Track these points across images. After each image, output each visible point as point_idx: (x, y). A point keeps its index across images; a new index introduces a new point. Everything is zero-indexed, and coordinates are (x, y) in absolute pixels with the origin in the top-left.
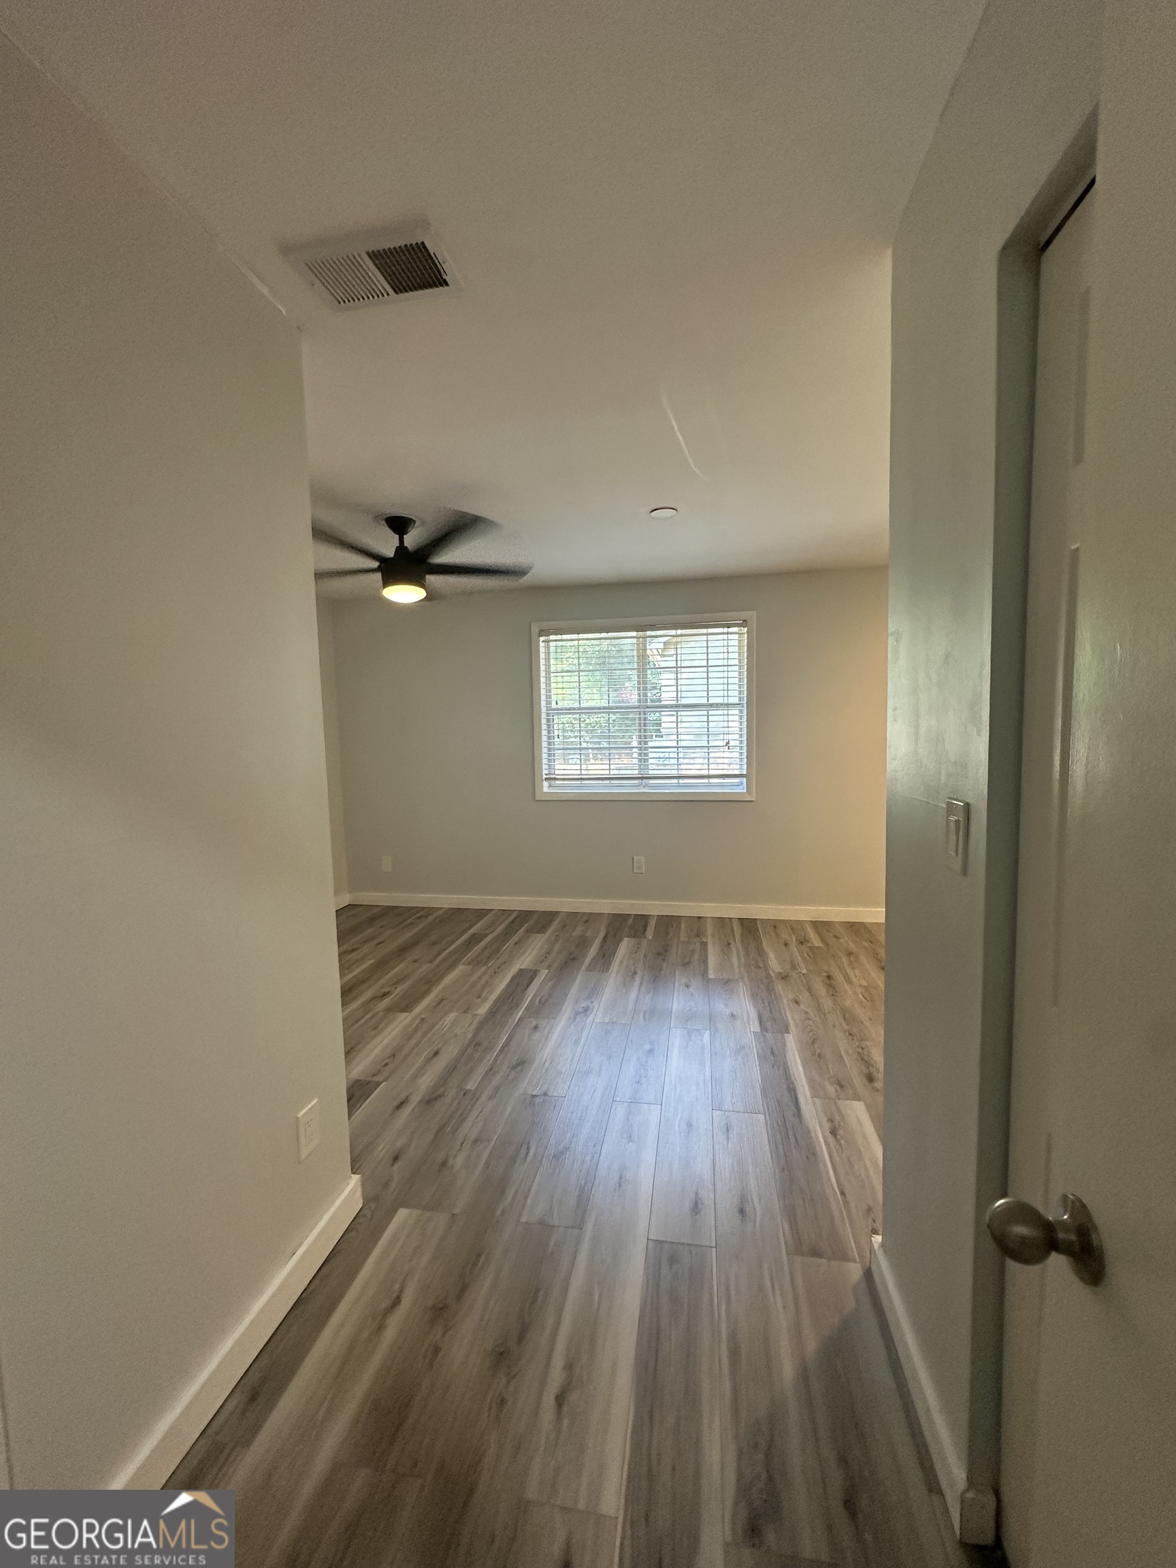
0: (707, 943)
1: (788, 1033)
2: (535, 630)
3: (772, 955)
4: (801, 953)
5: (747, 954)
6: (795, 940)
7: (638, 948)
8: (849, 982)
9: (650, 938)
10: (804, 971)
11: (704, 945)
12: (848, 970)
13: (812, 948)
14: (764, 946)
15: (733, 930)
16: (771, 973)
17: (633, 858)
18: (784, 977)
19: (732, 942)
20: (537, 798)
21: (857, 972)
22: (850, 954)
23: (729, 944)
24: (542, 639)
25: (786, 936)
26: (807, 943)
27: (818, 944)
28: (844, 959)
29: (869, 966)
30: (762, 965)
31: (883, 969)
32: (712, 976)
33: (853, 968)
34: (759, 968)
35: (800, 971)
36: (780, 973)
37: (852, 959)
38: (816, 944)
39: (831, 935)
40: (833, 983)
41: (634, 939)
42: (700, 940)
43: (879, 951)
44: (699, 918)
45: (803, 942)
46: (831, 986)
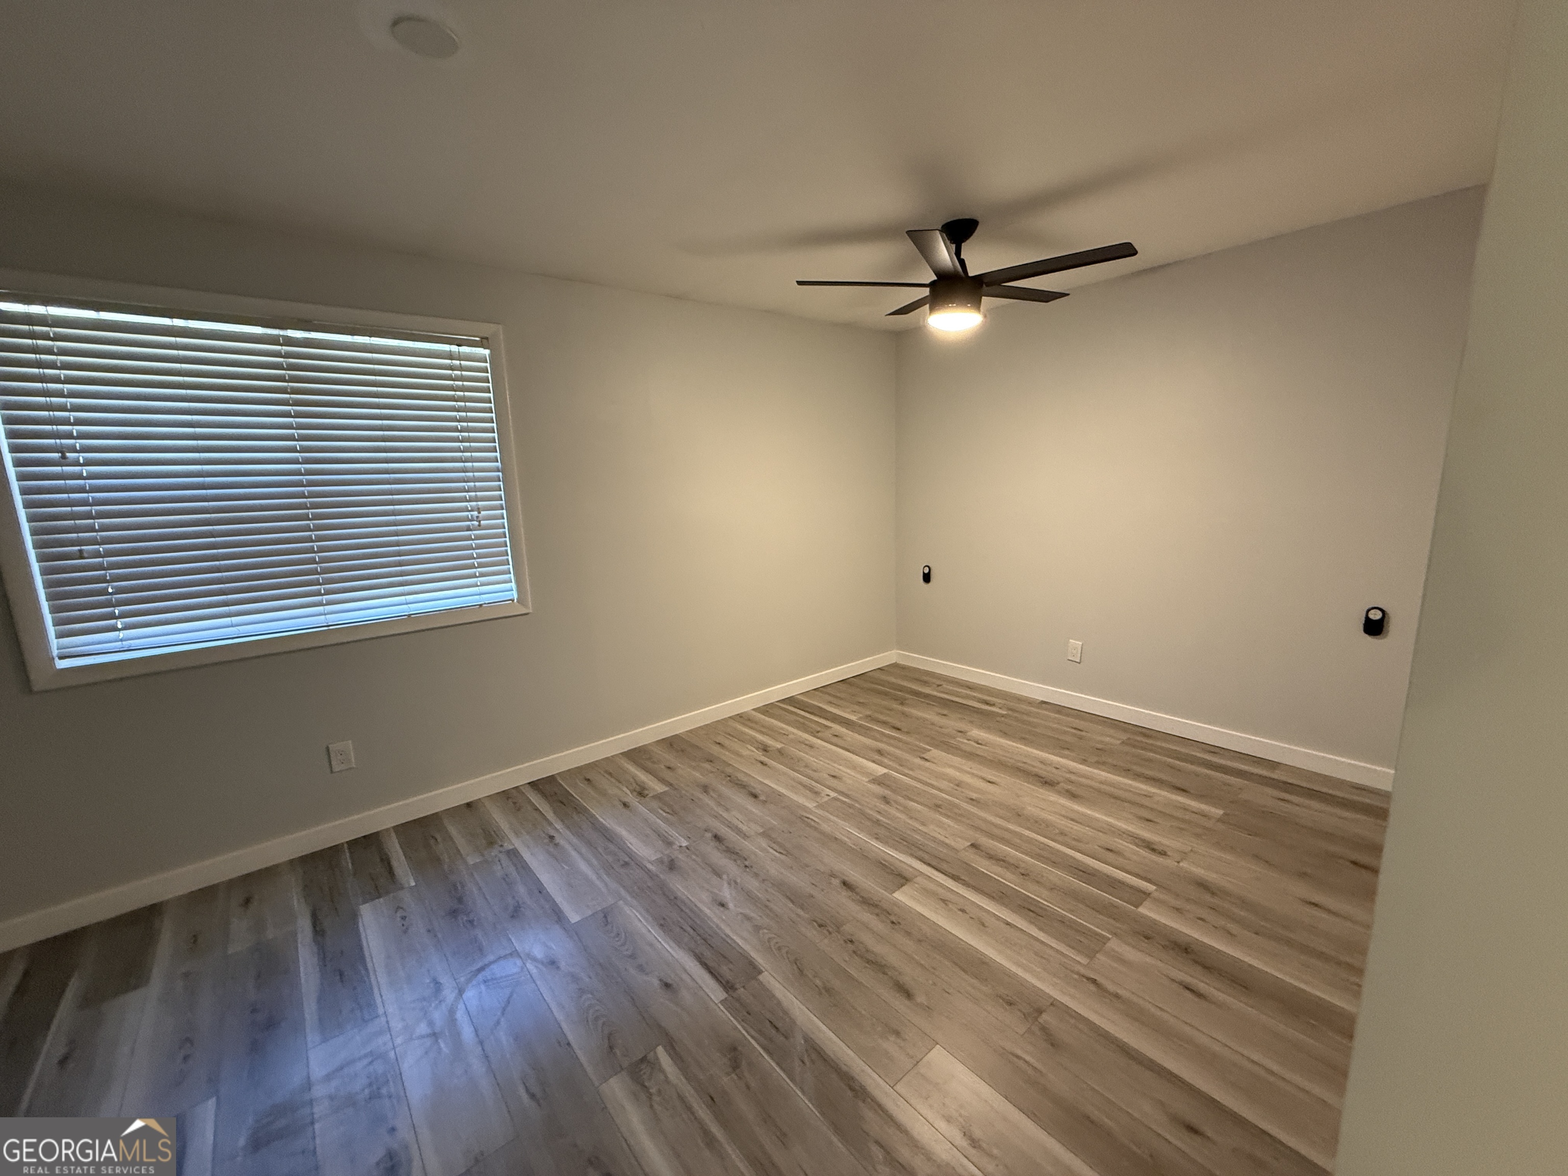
0: (515, 848)
1: (760, 972)
3: (623, 832)
4: (653, 811)
5: (590, 844)
6: (628, 792)
7: (404, 918)
8: (745, 836)
10: (685, 843)
11: (513, 854)
12: (725, 815)
13: (658, 797)
15: (537, 809)
16: (650, 866)
17: (328, 749)
18: (672, 866)
19: (552, 833)
21: (734, 813)
22: (705, 789)
23: (552, 838)
25: (613, 791)
26: (646, 792)
27: (660, 788)
28: (706, 799)
29: (740, 799)
30: (627, 859)
31: (755, 796)
32: (574, 917)
33: (727, 810)
34: (626, 864)
35: (678, 844)
36: (661, 861)
37: (714, 795)
38: (658, 789)
39: (663, 767)
40: (731, 846)
41: (381, 900)
42: (501, 849)
43: (729, 770)
44: (469, 805)
45: (641, 792)
46: (732, 853)
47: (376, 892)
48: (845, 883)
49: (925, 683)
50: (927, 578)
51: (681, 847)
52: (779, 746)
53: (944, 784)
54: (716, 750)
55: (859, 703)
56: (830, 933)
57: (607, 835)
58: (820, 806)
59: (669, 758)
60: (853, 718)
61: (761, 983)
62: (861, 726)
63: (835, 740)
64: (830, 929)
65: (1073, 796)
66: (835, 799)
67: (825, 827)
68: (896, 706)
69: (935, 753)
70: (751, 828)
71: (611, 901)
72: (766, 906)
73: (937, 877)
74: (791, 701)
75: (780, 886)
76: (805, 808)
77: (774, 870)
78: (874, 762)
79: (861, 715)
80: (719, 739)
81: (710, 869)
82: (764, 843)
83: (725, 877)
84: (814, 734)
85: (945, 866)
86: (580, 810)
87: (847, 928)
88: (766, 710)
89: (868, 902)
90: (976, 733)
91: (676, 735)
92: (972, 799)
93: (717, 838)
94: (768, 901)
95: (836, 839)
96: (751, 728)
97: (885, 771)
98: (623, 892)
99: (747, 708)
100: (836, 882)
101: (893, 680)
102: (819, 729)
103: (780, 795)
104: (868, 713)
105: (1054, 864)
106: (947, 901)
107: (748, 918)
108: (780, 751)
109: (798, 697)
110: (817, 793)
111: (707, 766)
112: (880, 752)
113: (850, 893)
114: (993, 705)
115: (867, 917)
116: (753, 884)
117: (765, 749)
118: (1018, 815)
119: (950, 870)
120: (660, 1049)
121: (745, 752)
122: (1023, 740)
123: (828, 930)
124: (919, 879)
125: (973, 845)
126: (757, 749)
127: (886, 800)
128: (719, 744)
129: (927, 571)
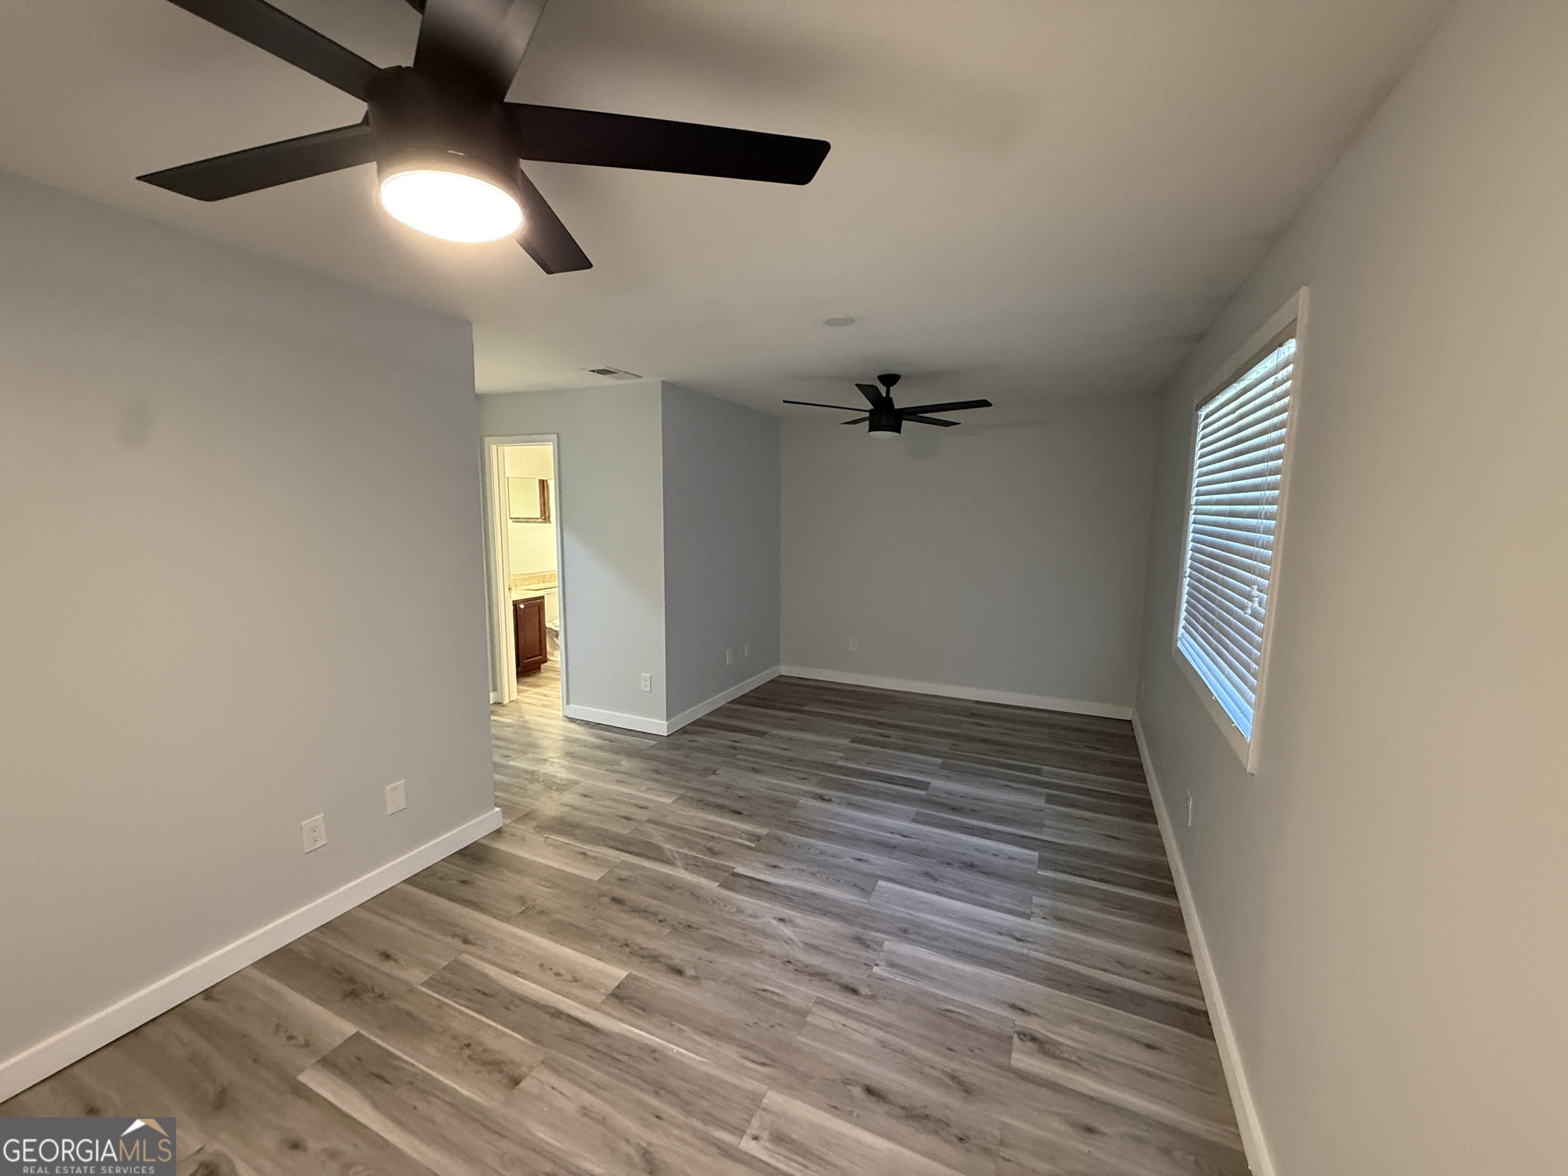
48: (679, 972)
56: (680, 923)
64: (681, 926)
67: (730, 1052)
70: (822, 1018)
72: (743, 929)
73: (577, 1009)
75: (743, 952)
77: (759, 967)
82: (795, 1000)
83: (801, 945)
87: (666, 931)
89: (653, 958)
93: (853, 991)
94: (744, 934)
95: (710, 1035)
100: (690, 972)
107: (755, 916)
113: (672, 963)
115: (653, 945)
123: (682, 924)
124: (598, 999)
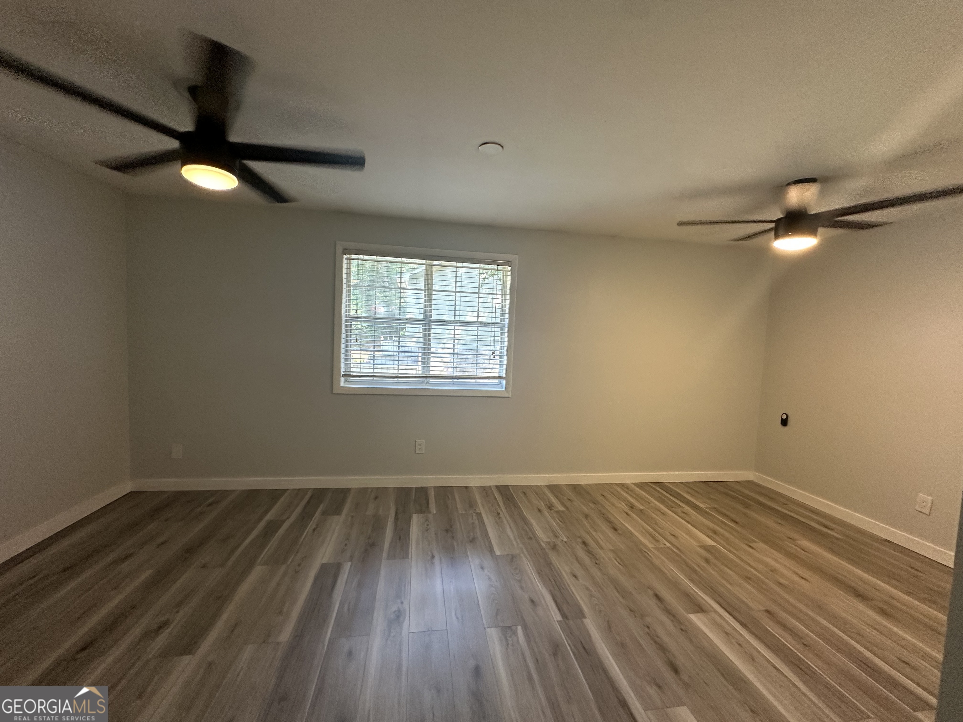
0: (481, 513)
1: (585, 617)
2: (339, 249)
3: (534, 523)
4: (553, 518)
5: (516, 523)
6: (543, 505)
7: (428, 525)
8: (601, 548)
9: (435, 513)
10: (565, 539)
11: (479, 515)
12: (594, 533)
13: (558, 512)
14: (525, 514)
15: (496, 499)
16: (542, 543)
17: (416, 441)
18: (554, 547)
19: (499, 512)
20: (334, 392)
21: (599, 534)
22: (587, 516)
23: (499, 514)
24: (345, 256)
25: (535, 501)
26: (553, 508)
27: (561, 508)
28: (586, 523)
29: (605, 527)
30: (531, 536)
31: (615, 529)
32: (498, 553)
33: (596, 531)
34: (530, 538)
35: (561, 539)
36: (549, 543)
37: (590, 521)
38: (559, 508)
39: (566, 498)
40: (590, 549)
41: (422, 514)
42: (475, 511)
43: (604, 511)
44: (466, 487)
45: (550, 507)
46: (590, 553)
47: (420, 512)
48: (657, 596)
49: (773, 499)
50: (784, 422)
51: (562, 540)
52: (642, 507)
53: (760, 567)
54: (600, 498)
55: (710, 499)
56: (636, 617)
57: (525, 521)
58: (657, 549)
59: (571, 494)
60: (702, 506)
61: (582, 622)
62: (707, 513)
63: (683, 515)
64: (637, 615)
65: (883, 613)
66: (669, 548)
67: (657, 562)
68: (741, 508)
69: (761, 545)
70: (607, 546)
71: (518, 552)
72: (601, 588)
73: (728, 618)
74: (660, 484)
75: (613, 581)
76: (645, 546)
77: (613, 571)
78: (708, 536)
79: (710, 506)
80: (605, 494)
81: (575, 557)
82: (611, 555)
83: (582, 564)
84: (670, 508)
85: (737, 615)
86: (516, 506)
87: (649, 619)
88: (641, 486)
89: (669, 612)
90: (805, 543)
91: (580, 484)
92: (780, 584)
93: (584, 543)
94: (603, 585)
95: (660, 570)
96: (628, 493)
97: (713, 543)
98: (525, 550)
99: (628, 481)
100: (651, 592)
101: (747, 492)
102: (673, 505)
103: (631, 533)
104: (716, 506)
105: (840, 650)
106: (730, 634)
107: (588, 589)
108: (641, 510)
109: (666, 483)
110: (657, 541)
111: (591, 505)
112: (715, 532)
113: (658, 602)
114: (832, 529)
115: (664, 618)
116: (597, 574)
117: (632, 507)
118: (820, 608)
119: (741, 619)
120: (519, 628)
121: (617, 504)
122: (851, 560)
123: (635, 615)
124: (713, 614)
125: (768, 611)
126: (626, 505)
127: (707, 561)
128: (603, 496)
129: (784, 417)
